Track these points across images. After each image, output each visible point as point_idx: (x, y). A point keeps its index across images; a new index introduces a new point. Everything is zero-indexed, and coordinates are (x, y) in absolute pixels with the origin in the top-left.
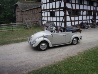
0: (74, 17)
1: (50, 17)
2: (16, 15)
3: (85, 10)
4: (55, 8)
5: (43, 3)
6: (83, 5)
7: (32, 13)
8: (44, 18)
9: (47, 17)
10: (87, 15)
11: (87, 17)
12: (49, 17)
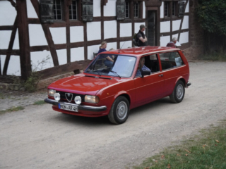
0: (63, 29)
10: (119, 19)
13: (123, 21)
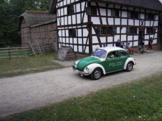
0: (105, 38)
1: (69, 37)
2: (22, 32)
3: (124, 26)
4: (75, 23)
5: (59, 16)
6: (121, 18)
7: (44, 30)
8: (61, 38)
9: (65, 37)
10: (127, 34)
11: (128, 36)
12: (67, 37)
13: (129, 35)
